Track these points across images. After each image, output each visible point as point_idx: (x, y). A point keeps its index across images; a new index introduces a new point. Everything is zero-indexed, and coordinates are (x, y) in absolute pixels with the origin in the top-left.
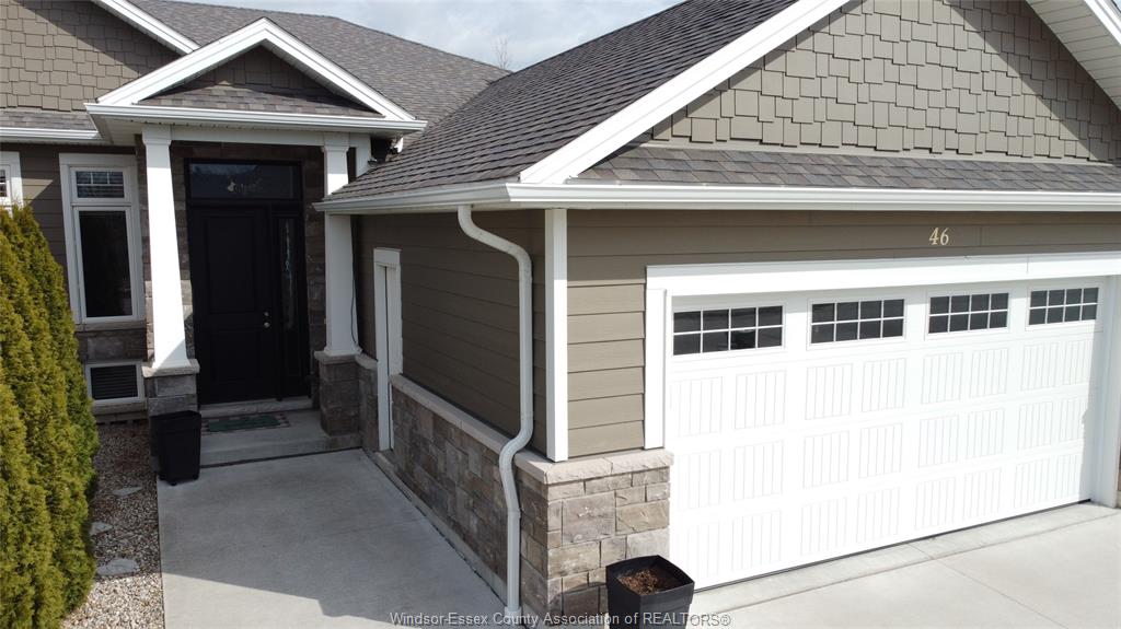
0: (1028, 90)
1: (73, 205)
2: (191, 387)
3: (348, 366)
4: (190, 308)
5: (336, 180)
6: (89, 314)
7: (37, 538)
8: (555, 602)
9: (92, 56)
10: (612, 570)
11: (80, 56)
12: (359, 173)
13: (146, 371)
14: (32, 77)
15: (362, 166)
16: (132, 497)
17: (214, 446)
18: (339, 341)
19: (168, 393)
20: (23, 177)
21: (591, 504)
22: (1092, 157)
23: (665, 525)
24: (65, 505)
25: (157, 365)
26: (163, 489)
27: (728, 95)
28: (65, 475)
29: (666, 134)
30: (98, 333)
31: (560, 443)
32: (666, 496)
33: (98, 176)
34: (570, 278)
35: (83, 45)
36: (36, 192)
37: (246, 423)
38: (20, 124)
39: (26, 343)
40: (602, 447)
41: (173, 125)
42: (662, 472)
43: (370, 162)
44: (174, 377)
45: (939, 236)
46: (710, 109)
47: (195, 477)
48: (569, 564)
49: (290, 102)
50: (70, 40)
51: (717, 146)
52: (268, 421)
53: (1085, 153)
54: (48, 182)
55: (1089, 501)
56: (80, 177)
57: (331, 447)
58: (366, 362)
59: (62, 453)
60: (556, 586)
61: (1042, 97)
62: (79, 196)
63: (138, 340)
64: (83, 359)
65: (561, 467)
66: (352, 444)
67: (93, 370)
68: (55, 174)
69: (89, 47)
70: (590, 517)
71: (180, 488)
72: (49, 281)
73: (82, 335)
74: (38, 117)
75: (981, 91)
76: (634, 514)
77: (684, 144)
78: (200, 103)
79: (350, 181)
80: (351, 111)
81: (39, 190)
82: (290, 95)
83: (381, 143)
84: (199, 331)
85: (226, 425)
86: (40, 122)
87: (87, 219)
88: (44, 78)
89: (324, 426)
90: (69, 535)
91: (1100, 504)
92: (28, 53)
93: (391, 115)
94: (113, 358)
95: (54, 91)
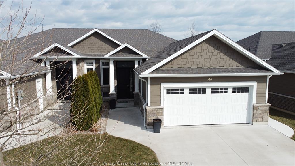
0: (227, 57)
1: (102, 67)
2: (115, 96)
3: (137, 94)
4: (116, 84)
5: (137, 66)
6: (103, 84)
7: (94, 109)
8: (148, 123)
9: (105, 45)
10: (154, 120)
11: (103, 45)
12: (140, 64)
13: (109, 93)
14: (97, 49)
15: (140, 63)
16: (106, 110)
17: (118, 105)
18: (136, 91)
19: (112, 97)
20: (95, 63)
21: (152, 112)
22: (243, 67)
23: (163, 116)
24: (97, 108)
25: (111, 92)
26: (110, 110)
27: (173, 62)
28: (98, 104)
29: (164, 67)
30: (104, 87)
31: (149, 105)
32: (163, 112)
33: (106, 63)
34: (150, 84)
35: (104, 43)
36: (97, 66)
37: (123, 102)
38: (95, 56)
39: (94, 89)
40: (155, 105)
41: (114, 59)
42: (162, 109)
43: (142, 63)
44: (113, 94)
45: (210, 79)
46: (170, 63)
47: (115, 109)
48: (149, 119)
49: (130, 55)
50: (102, 43)
51: (171, 68)
52: (127, 102)
53: (241, 66)
54: (98, 64)
55: (248, 123)
56: (103, 63)
57: (134, 106)
58: (139, 94)
59: (97, 102)
60: (148, 121)
61: (231, 58)
62: (103, 66)
63: (109, 88)
64: (102, 91)
65: (149, 107)
66: (138, 106)
67: (104, 93)
68: (99, 63)
69: (105, 43)
70: (152, 113)
71: (112, 110)
72: (97, 81)
73: (102, 87)
74: (98, 54)
75: (217, 58)
76: (158, 114)
77: (166, 68)
78: (117, 56)
79: (139, 66)
80: (138, 56)
81: (98, 65)
82: (130, 53)
83: (144, 60)
84: (117, 88)
85: (121, 102)
86: (98, 55)
87: (103, 69)
88: (98, 49)
89: (134, 103)
90: (98, 111)
91: (250, 124)
92: (97, 45)
93: (144, 56)
94: (106, 91)
95: (99, 50)
